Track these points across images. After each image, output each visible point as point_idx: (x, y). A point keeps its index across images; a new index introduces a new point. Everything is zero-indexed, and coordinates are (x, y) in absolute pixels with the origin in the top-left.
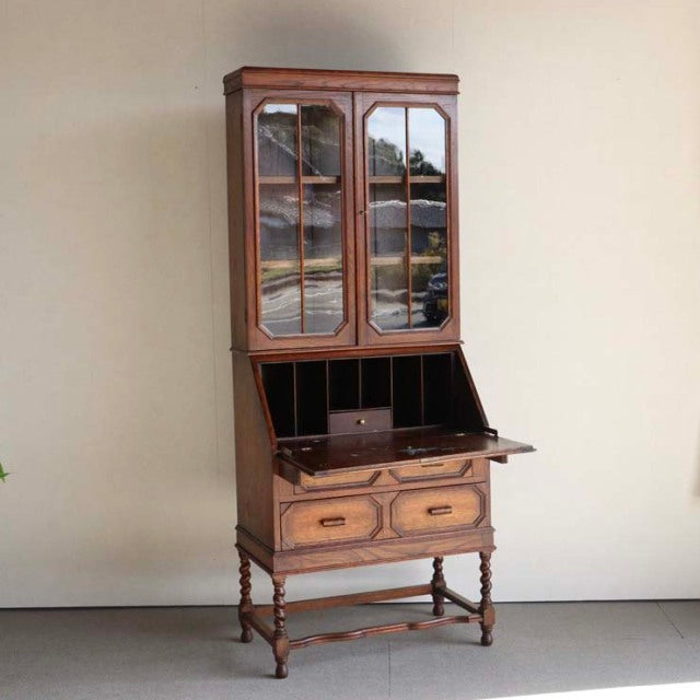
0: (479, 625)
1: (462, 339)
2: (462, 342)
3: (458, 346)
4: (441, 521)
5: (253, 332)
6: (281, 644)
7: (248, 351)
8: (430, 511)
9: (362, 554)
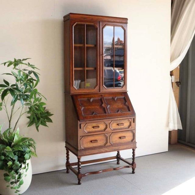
0: (132, 168)
1: (127, 90)
2: (127, 91)
3: (126, 92)
4: (123, 141)
5: (71, 88)
6: (80, 175)
7: (70, 93)
8: (120, 138)
9: (102, 150)
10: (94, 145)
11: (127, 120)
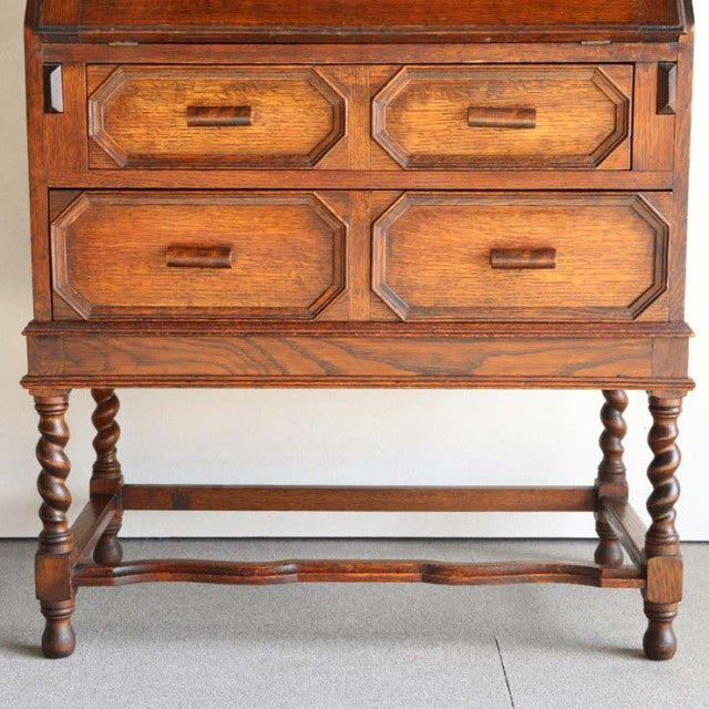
10: (204, 292)
11: (584, 75)
